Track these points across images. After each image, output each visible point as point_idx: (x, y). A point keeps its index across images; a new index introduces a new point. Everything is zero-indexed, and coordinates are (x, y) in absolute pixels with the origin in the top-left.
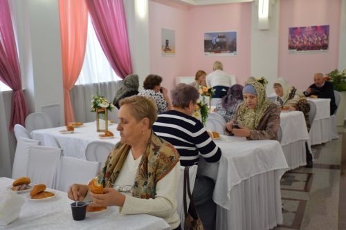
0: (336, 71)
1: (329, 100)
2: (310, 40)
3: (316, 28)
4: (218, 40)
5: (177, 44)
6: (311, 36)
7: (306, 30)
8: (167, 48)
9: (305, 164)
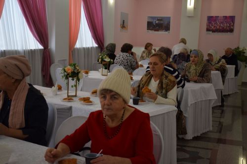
0: (238, 48)
1: (234, 66)
2: (222, 25)
3: (226, 17)
4: (157, 22)
5: (130, 24)
6: (222, 23)
7: (219, 18)
8: (123, 26)
9: (220, 104)
